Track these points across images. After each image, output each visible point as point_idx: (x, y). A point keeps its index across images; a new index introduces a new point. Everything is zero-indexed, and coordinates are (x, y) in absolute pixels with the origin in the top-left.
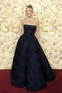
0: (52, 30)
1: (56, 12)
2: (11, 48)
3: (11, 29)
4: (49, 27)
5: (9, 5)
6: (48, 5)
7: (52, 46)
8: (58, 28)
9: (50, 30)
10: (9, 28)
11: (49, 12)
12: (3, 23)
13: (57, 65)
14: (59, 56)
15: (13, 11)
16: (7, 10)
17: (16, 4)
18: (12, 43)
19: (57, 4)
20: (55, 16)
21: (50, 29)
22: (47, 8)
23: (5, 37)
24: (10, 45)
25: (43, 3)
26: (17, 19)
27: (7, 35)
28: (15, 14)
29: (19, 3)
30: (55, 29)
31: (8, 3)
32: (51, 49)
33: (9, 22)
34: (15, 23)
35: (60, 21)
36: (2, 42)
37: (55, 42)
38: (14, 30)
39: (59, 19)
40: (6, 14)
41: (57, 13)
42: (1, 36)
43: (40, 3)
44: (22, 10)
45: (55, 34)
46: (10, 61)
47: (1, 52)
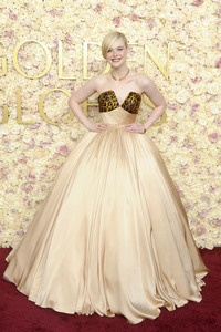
2: (13, 178)
3: (14, 112)
5: (10, 34)
6: (136, 38)
8: (170, 114)
10: (10, 109)
11: (141, 63)
15: (24, 54)
16: (2, 51)
17: (33, 32)
18: (16, 160)
19: (165, 40)
20: (161, 76)
22: (134, 49)
24: (11, 168)
26: (35, 82)
28: (28, 65)
29: (43, 29)
31: (8, 29)
33: (10, 91)
34: (28, 95)
35: (177, 92)
38: (24, 117)
39: (173, 88)
41: (166, 68)
44: (54, 54)
45: (160, 135)
46: (10, 219)
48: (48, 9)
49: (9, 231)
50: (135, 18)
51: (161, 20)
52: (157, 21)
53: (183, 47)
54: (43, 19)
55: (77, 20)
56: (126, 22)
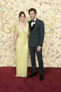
0: (49, 32)
2: (12, 48)
3: (13, 30)
4: (47, 29)
5: (12, 9)
6: (46, 9)
8: (55, 30)
10: (12, 29)
11: (47, 16)
12: (6, 25)
13: (53, 64)
14: (55, 55)
15: (15, 14)
16: (9, 13)
17: (18, 8)
18: (13, 43)
19: (54, 9)
20: (53, 19)
22: (46, 12)
23: (7, 38)
24: (12, 45)
25: (42, 7)
27: (9, 36)
28: (16, 17)
29: (20, 7)
30: (52, 32)
31: (11, 7)
32: (48, 49)
33: (12, 24)
35: (57, 24)
36: (4, 42)
37: (52, 43)
39: (56, 23)
40: (9, 17)
41: (54, 17)
42: (4, 37)
43: (39, 8)
45: (53, 36)
46: (12, 59)
47: (3, 51)
48: (22, 1)
49: (12, 62)
50: (46, 3)
51: (53, 3)
52: (52, 4)
53: (59, 11)
54: (20, 4)
55: (30, 4)
56: (43, 4)
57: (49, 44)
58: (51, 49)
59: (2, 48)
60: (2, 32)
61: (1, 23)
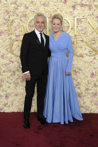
0: (89, 54)
1: (95, 27)
4: (85, 48)
5: (25, 16)
6: (83, 15)
7: (89, 78)
9: (86, 54)
11: (85, 26)
12: (16, 43)
13: (96, 107)
15: (31, 24)
16: (22, 24)
19: (97, 15)
20: (95, 33)
21: (87, 52)
22: (82, 20)
25: (76, 12)
30: (94, 53)
31: (24, 13)
32: (87, 83)
36: (14, 72)
37: (94, 72)
40: (20, 29)
41: (97, 29)
42: (13, 62)
43: (71, 13)
45: (95, 60)
47: (12, 86)
48: (42, 3)
50: (82, 5)
51: (95, 6)
52: (93, 6)
54: (40, 8)
55: (55, 8)
56: (78, 7)
57: (89, 75)
58: (92, 83)
59: (10, 81)
60: (9, 55)
61: (8, 40)
